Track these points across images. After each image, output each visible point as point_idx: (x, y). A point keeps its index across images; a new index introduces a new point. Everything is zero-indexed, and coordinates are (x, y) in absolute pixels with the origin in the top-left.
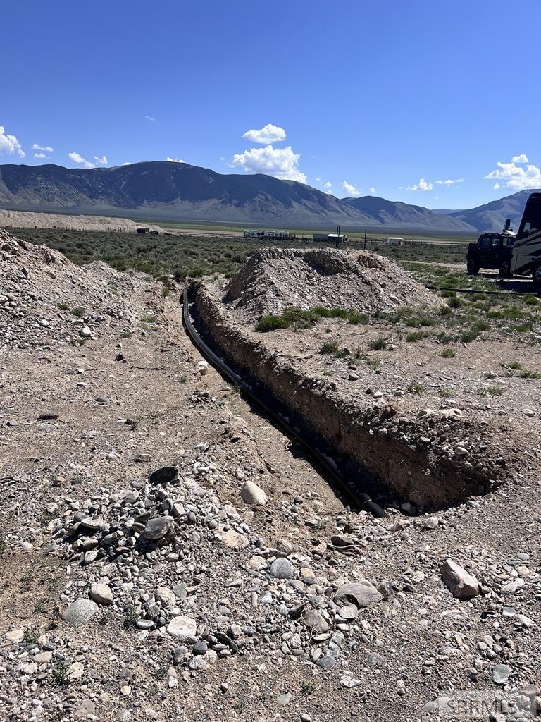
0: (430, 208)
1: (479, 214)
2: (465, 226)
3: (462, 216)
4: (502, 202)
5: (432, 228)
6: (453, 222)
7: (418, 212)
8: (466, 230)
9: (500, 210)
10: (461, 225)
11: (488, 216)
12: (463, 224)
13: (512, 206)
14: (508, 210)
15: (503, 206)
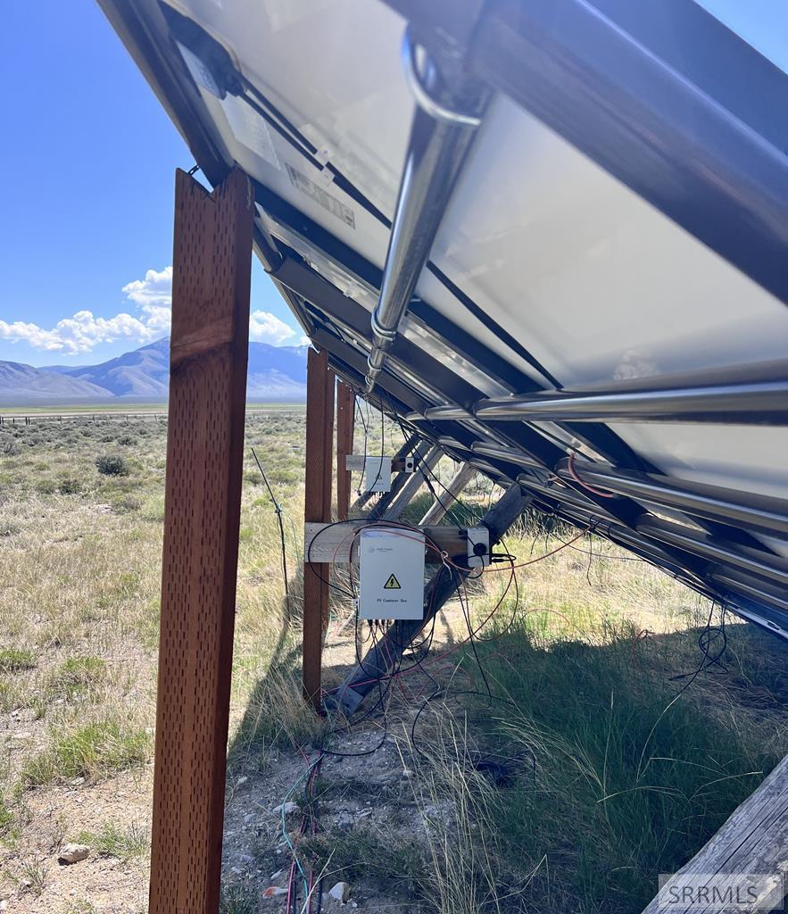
0: (36, 365)
1: (110, 372)
2: (95, 390)
3: (87, 375)
4: (139, 354)
5: (43, 394)
6: (75, 385)
7: (16, 372)
8: (96, 394)
9: (139, 365)
10: (88, 388)
11: (124, 373)
12: (92, 387)
13: (154, 358)
14: (149, 364)
15: (142, 360)
